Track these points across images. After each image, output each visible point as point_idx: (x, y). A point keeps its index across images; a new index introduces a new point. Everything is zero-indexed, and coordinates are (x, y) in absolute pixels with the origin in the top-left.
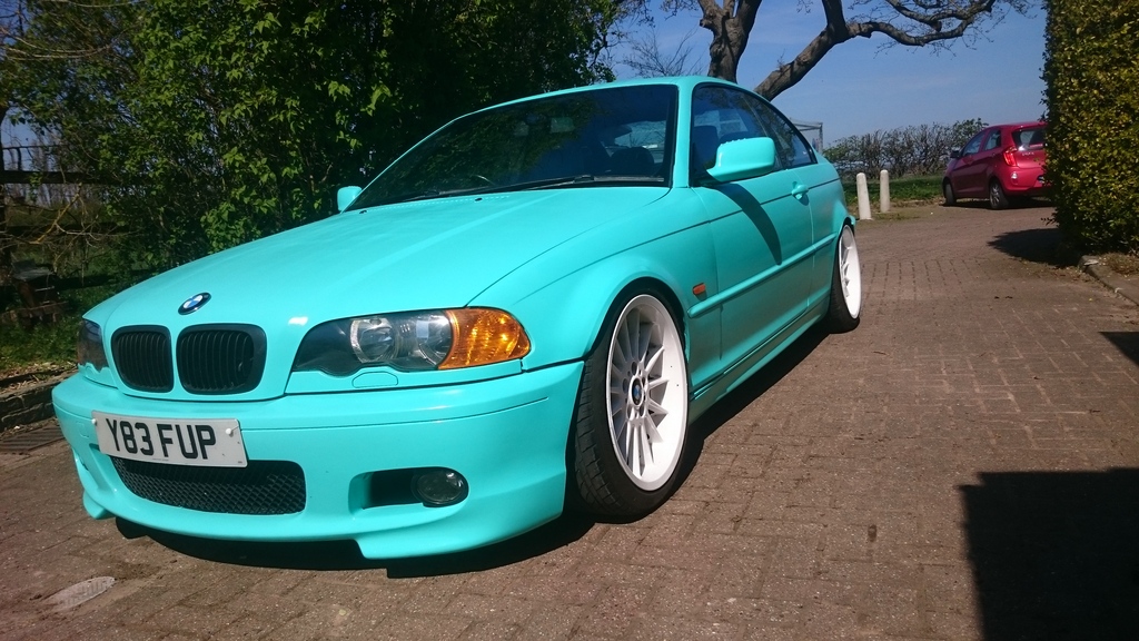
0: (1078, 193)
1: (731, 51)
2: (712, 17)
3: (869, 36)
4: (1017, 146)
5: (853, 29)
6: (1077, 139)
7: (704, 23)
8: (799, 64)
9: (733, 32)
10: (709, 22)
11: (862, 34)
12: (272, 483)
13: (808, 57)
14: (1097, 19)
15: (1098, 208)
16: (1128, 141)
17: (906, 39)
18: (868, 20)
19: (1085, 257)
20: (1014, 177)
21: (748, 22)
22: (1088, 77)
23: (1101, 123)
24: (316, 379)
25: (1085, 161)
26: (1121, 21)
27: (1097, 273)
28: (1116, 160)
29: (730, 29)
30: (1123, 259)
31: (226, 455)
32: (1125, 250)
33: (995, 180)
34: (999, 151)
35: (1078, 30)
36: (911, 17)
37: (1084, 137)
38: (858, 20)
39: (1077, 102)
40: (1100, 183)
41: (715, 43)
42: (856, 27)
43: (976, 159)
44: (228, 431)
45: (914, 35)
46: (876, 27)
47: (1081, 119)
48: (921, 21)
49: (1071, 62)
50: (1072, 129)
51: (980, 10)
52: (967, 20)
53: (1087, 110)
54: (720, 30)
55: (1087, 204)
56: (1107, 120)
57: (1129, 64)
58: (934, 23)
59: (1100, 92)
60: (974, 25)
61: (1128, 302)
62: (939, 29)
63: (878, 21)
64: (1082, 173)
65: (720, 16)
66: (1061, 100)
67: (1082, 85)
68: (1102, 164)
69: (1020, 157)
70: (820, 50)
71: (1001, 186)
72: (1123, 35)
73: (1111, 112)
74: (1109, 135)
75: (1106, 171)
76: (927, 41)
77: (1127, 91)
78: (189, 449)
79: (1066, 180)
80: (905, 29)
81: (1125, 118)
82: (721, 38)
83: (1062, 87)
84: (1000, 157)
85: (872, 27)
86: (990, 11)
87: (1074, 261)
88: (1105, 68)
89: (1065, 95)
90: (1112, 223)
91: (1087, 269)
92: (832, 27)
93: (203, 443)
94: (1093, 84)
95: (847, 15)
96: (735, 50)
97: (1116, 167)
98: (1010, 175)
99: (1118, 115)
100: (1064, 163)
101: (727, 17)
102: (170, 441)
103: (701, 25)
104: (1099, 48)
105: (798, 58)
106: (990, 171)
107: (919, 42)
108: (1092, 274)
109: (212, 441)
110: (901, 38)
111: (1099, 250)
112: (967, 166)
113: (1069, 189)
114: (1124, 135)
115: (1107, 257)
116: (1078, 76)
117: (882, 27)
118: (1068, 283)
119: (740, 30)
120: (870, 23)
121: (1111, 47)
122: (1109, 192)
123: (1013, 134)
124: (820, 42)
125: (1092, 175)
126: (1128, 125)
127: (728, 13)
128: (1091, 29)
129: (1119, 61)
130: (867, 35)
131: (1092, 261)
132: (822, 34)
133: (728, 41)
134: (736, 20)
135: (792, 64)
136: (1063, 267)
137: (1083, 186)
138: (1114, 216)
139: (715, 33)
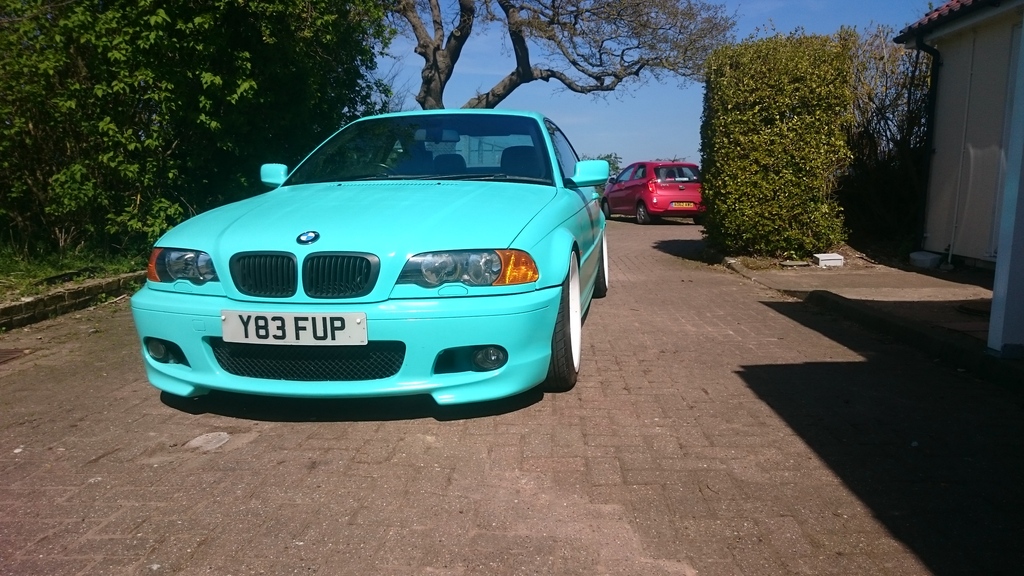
0: (725, 215)
1: (440, 77)
2: (425, 46)
3: (548, 81)
4: (657, 178)
5: (536, 73)
6: (726, 178)
7: (418, 50)
8: (493, 95)
9: (442, 61)
10: (423, 50)
11: (543, 78)
12: (372, 358)
13: (500, 91)
14: (741, 100)
15: (737, 225)
16: (756, 183)
17: (575, 87)
18: (547, 68)
19: (726, 258)
20: (655, 201)
21: (454, 55)
22: (735, 138)
23: (741, 169)
24: (412, 289)
25: (730, 193)
26: (755, 104)
27: (737, 268)
28: (749, 195)
29: (440, 59)
30: (749, 260)
31: (352, 336)
32: (750, 255)
33: (641, 202)
34: (644, 181)
35: (730, 106)
36: (583, 71)
37: (731, 178)
38: (540, 67)
39: (727, 154)
40: (739, 209)
41: (427, 69)
42: (539, 73)
43: (627, 185)
44: (358, 321)
45: (580, 84)
46: (553, 74)
47: (730, 166)
48: (590, 75)
49: (725, 127)
50: (724, 172)
51: (630, 74)
52: (619, 79)
53: (733, 160)
54: (432, 59)
55: (731, 223)
56: (745, 167)
57: (758, 133)
58: (598, 78)
59: (742, 149)
60: (623, 83)
61: (762, 286)
62: (602, 84)
63: (555, 70)
64: (729, 202)
65: (432, 47)
66: (717, 152)
67: (730, 143)
68: (740, 197)
69: (658, 187)
70: (511, 86)
71: (645, 207)
72: (755, 114)
73: (746, 163)
74: (746, 178)
75: (742, 202)
76: (589, 91)
77: (756, 150)
78: (320, 333)
79: (718, 206)
80: (574, 79)
81: (755, 167)
82: (432, 66)
83: (718, 143)
84: (645, 186)
85: (550, 75)
86: (638, 75)
87: (720, 261)
88: (745, 134)
89: (720, 149)
90: (745, 236)
91: (729, 266)
92: (520, 69)
93: (334, 329)
94: (738, 144)
95: (533, 61)
96: (443, 77)
97: (748, 199)
98: (652, 199)
99: (751, 165)
100: (717, 194)
101: (438, 48)
102: (304, 329)
103: (416, 51)
104: (741, 120)
105: (493, 90)
106: (637, 196)
107: (583, 90)
108: (733, 269)
109: (342, 328)
110: (571, 86)
111: (736, 254)
112: (621, 190)
113: (719, 211)
114: (754, 179)
115: (741, 258)
116: (728, 137)
117: (558, 75)
118: (717, 272)
119: (448, 60)
120: (548, 70)
121: (748, 120)
122: (744, 215)
123: (655, 169)
124: (511, 80)
125: (734, 204)
126: (757, 172)
127: (438, 46)
128: (737, 107)
129: (753, 130)
130: (546, 79)
131: (732, 261)
132: (513, 74)
133: (437, 69)
134: (445, 52)
135: (488, 94)
136: (712, 265)
137: (729, 211)
138: (745, 232)
139: (427, 60)
